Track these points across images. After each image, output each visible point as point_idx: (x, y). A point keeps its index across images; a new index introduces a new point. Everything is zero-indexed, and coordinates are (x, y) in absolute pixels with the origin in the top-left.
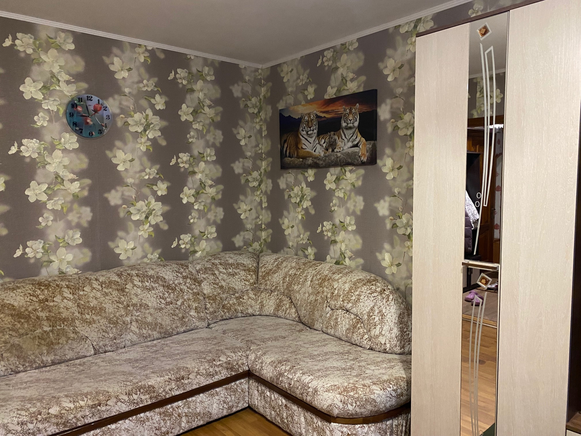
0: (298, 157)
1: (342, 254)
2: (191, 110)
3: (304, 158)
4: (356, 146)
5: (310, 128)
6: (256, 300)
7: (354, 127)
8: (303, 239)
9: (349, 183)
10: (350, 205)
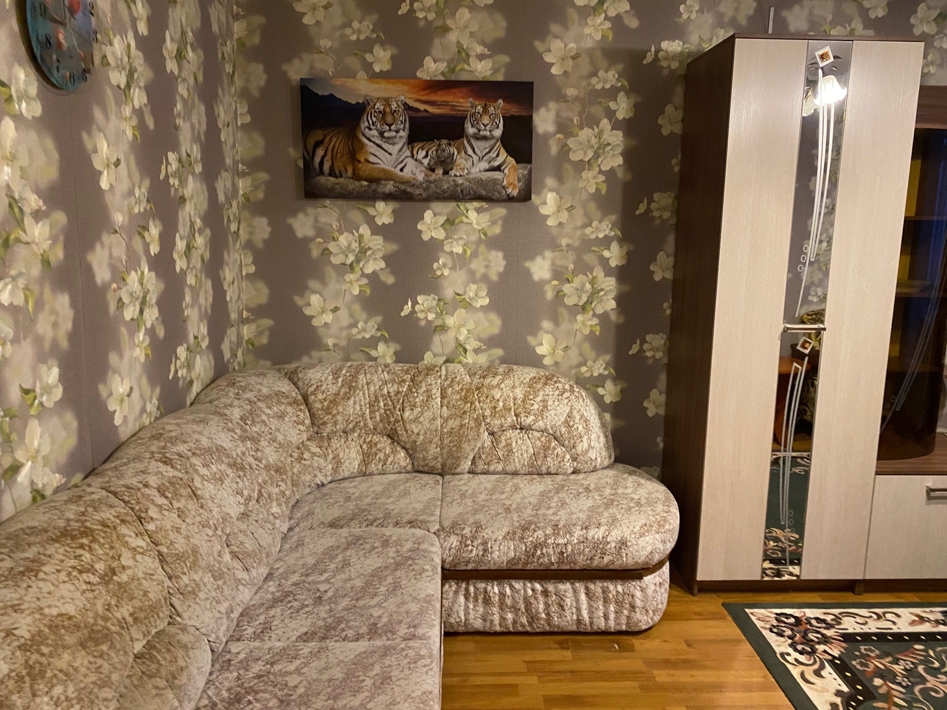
0: (356, 177)
1: (460, 346)
2: (175, 48)
3: (371, 180)
4: (498, 168)
8: (364, 330)
9: (475, 229)
10: (477, 266)
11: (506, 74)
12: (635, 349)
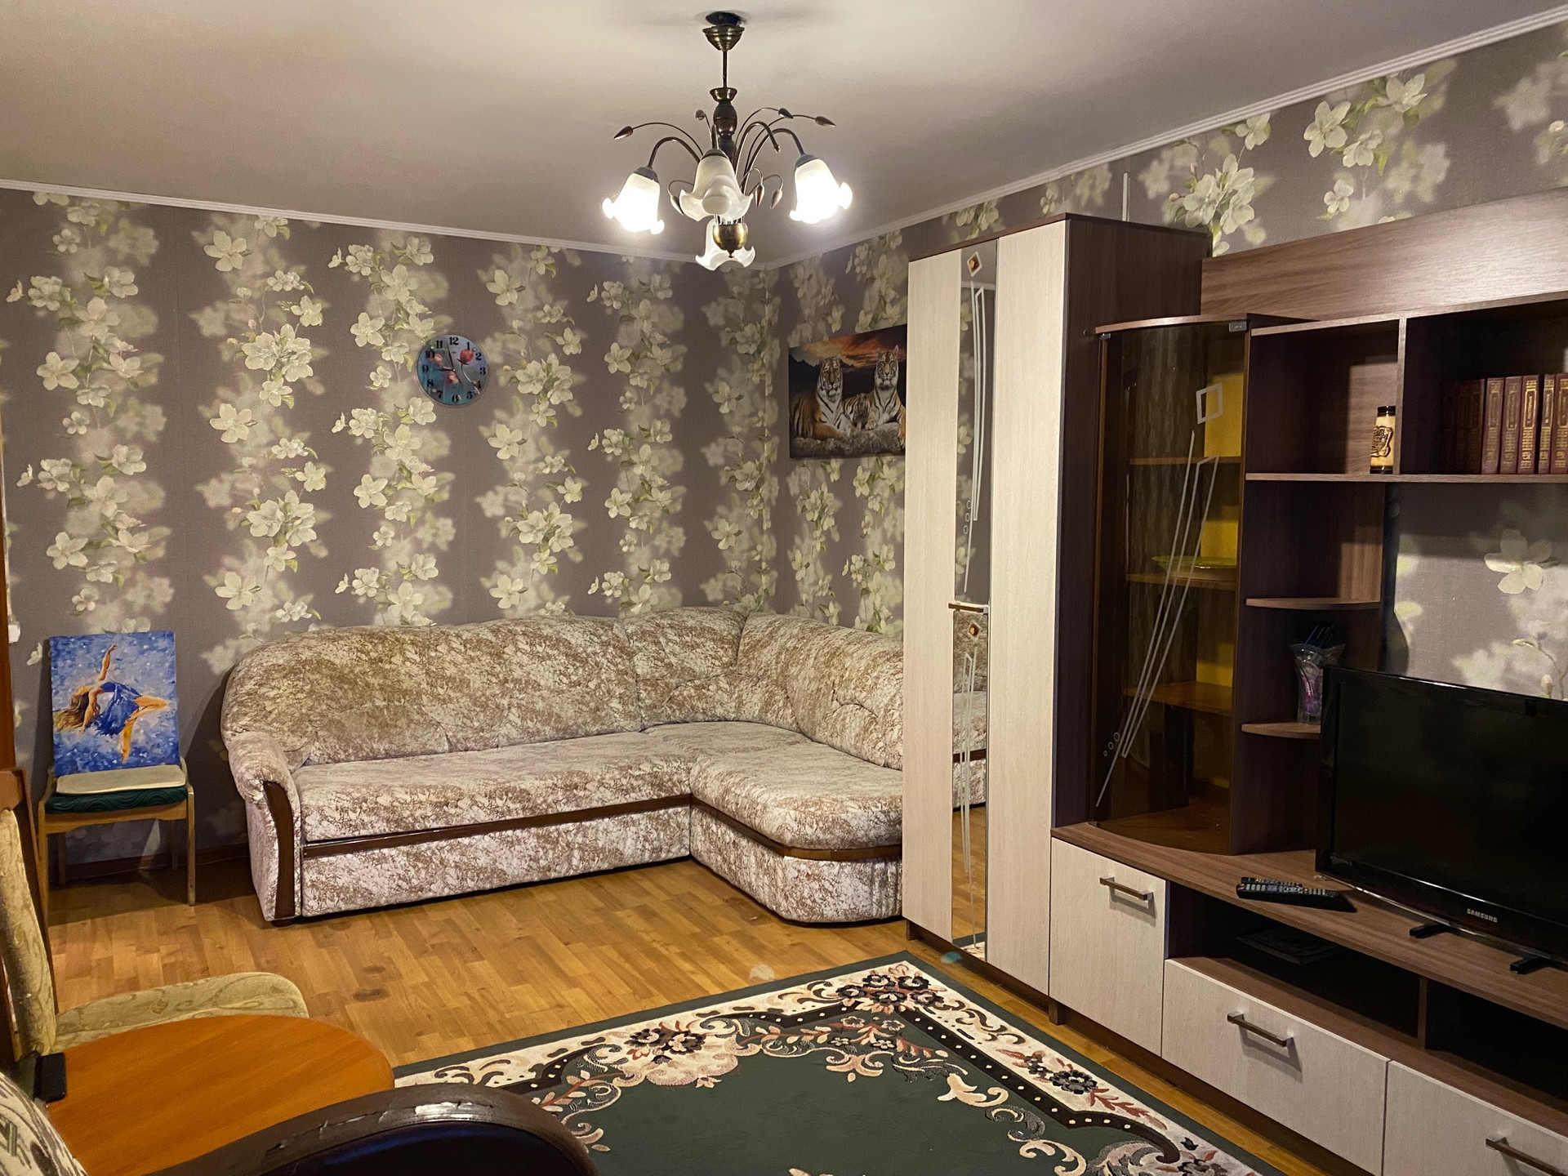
0: (815, 437)
1: (876, 612)
2: (628, 353)
3: (824, 439)
4: (895, 419)
5: (832, 384)
6: (731, 694)
7: (892, 386)
8: (822, 588)
9: (887, 485)
10: (888, 525)
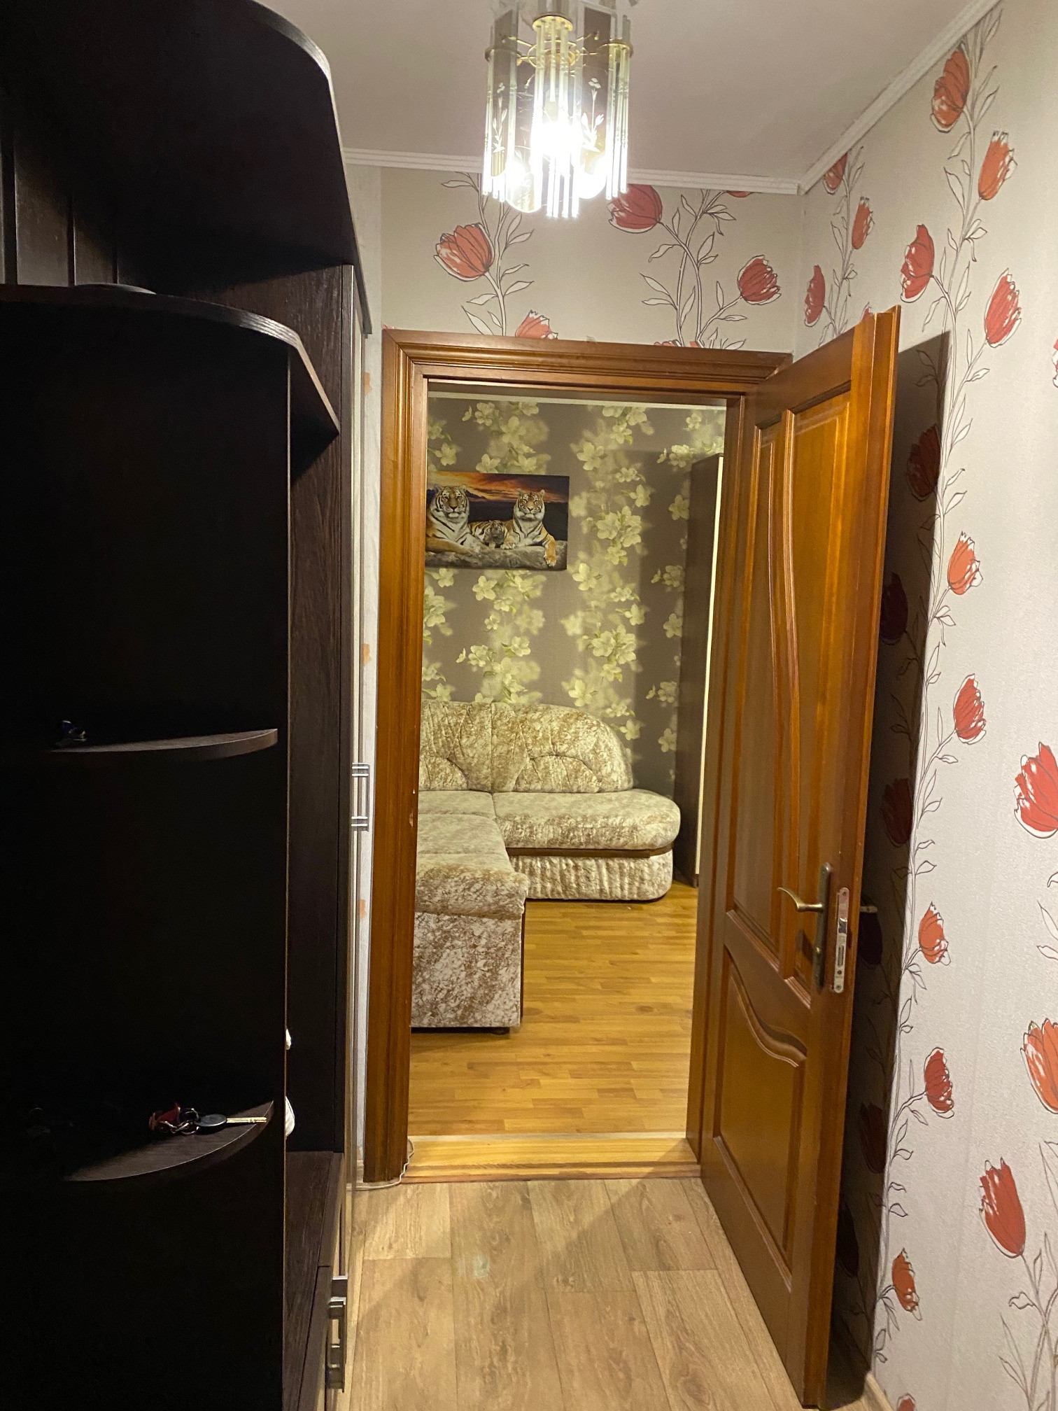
1: (505, 688)
3: (437, 551)
4: (540, 544)
7: (536, 519)
9: (519, 592)
10: (521, 622)
11: (547, 469)
12: (651, 695)
